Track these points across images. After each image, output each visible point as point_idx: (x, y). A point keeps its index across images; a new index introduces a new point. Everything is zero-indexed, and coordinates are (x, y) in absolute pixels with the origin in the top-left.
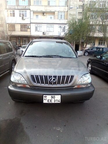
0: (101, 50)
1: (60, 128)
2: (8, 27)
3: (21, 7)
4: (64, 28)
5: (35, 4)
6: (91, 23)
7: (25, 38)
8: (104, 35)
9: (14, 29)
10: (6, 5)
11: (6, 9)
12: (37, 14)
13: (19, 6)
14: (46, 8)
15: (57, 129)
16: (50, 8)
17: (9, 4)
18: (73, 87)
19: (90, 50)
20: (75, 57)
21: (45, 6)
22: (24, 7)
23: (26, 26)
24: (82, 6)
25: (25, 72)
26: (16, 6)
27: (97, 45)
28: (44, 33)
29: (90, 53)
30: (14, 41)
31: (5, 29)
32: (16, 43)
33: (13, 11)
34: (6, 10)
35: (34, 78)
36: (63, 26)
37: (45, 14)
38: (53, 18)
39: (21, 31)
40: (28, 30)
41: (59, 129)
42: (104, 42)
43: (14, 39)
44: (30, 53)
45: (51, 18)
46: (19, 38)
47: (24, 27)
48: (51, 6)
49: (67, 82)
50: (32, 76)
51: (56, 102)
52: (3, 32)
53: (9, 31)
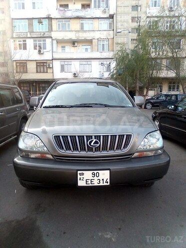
0: (173, 98)
1: (110, 234)
2: (15, 66)
3: (38, 33)
4: (109, 65)
5: (59, 28)
6: (153, 55)
7: (43, 83)
8: (176, 73)
9: (25, 69)
10: (13, 32)
11: (12, 38)
12: (63, 45)
13: (33, 32)
14: (77, 35)
15: (106, 236)
16: (84, 34)
17: (17, 30)
18: (131, 155)
19: (154, 99)
20: (131, 105)
21: (76, 31)
22: (42, 34)
23: (45, 64)
24: (137, 29)
25: (44, 132)
26: (29, 34)
27: (165, 91)
28: (75, 74)
29: (155, 104)
30: (26, 88)
31: (10, 69)
32: (29, 91)
33: (24, 41)
34: (12, 40)
35: (60, 140)
36: (106, 62)
37: (76, 44)
38: (89, 50)
39: (37, 72)
40: (49, 70)
41: (109, 236)
42: (178, 86)
43: (25, 85)
44: (52, 101)
45: (86, 49)
46: (34, 84)
47: (43, 65)
48: (85, 31)
49: (119, 147)
50: (57, 138)
51: (101, 184)
52: (7, 75)
53: (17, 72)
